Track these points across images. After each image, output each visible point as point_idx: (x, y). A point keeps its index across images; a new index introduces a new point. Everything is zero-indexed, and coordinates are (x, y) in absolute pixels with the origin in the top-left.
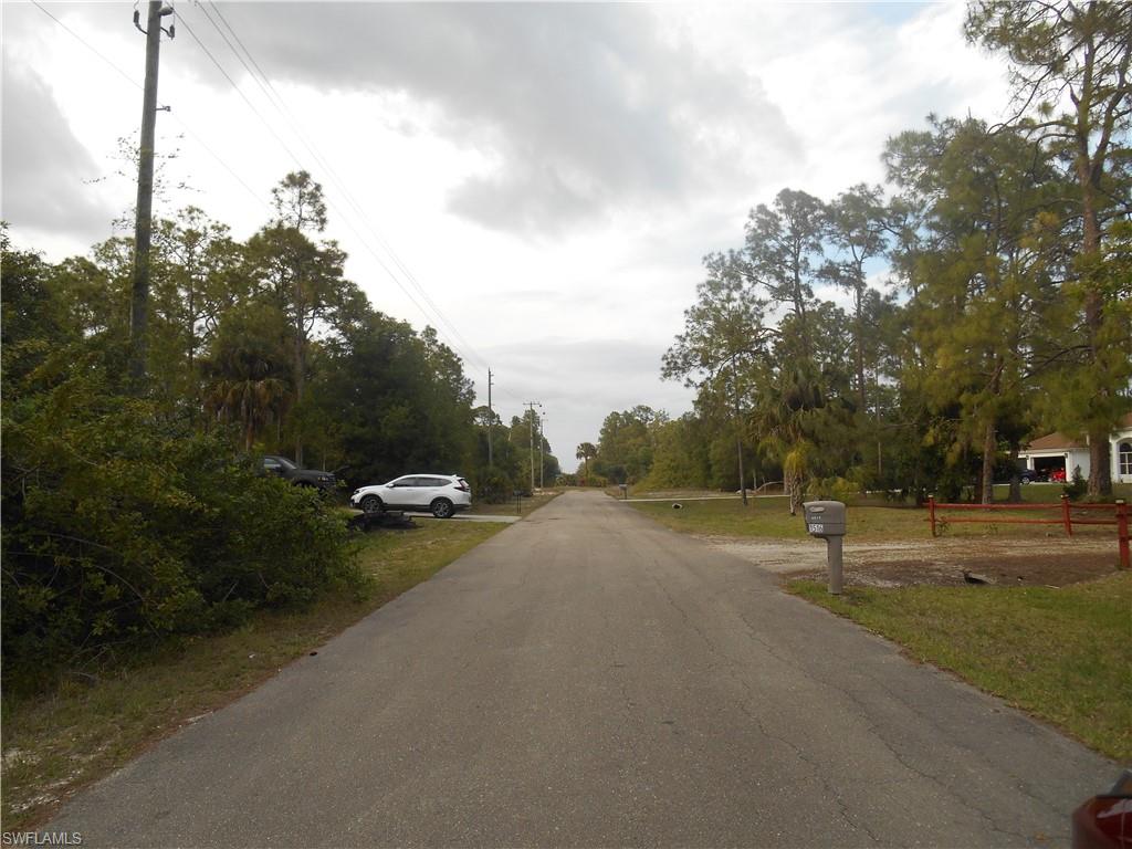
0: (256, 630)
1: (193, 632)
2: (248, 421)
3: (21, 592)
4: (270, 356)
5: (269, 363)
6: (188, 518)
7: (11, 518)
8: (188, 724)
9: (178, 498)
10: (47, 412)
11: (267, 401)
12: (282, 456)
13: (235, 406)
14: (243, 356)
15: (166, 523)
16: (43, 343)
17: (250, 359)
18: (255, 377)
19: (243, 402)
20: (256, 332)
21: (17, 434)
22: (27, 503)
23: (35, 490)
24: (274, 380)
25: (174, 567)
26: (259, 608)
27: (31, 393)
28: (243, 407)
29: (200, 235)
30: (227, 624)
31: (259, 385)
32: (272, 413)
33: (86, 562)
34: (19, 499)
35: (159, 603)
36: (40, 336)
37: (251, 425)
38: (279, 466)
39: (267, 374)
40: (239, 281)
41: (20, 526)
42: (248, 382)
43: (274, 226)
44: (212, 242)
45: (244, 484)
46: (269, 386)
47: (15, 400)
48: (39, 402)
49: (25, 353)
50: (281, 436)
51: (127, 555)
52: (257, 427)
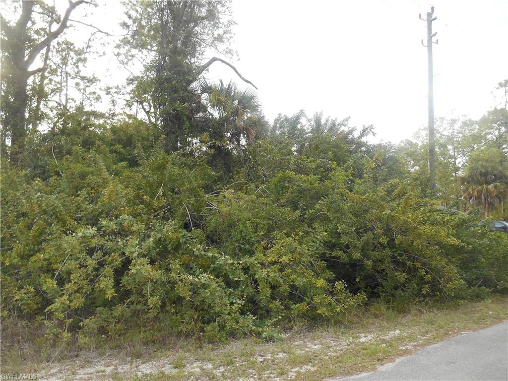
0: (492, 302)
1: (463, 298)
2: (485, 204)
3: (396, 274)
4: (495, 172)
5: (495, 175)
6: (458, 250)
7: (391, 247)
8: (462, 334)
9: (453, 240)
10: (401, 207)
11: (495, 194)
12: (505, 220)
13: (479, 197)
14: (481, 173)
15: (449, 251)
16: (397, 180)
17: (485, 175)
18: (488, 183)
19: (483, 195)
20: (487, 161)
21: (392, 216)
22: (397, 242)
23: (399, 237)
24: (498, 184)
25: (453, 270)
26: (494, 292)
27: (394, 199)
28: (483, 198)
29: (456, 120)
30: (478, 297)
31: (491, 187)
32: (498, 200)
33: (418, 265)
34: (393, 240)
35: (447, 284)
36: (396, 178)
37: (487, 206)
38: (503, 226)
39: (494, 181)
40: (476, 138)
41: (395, 249)
42: (485, 186)
43: (493, 109)
44: (463, 122)
45: (483, 235)
46: (496, 187)
47: (389, 202)
48: (397, 203)
49: (392, 185)
50: (504, 210)
51: (434, 263)
52: (491, 206)
